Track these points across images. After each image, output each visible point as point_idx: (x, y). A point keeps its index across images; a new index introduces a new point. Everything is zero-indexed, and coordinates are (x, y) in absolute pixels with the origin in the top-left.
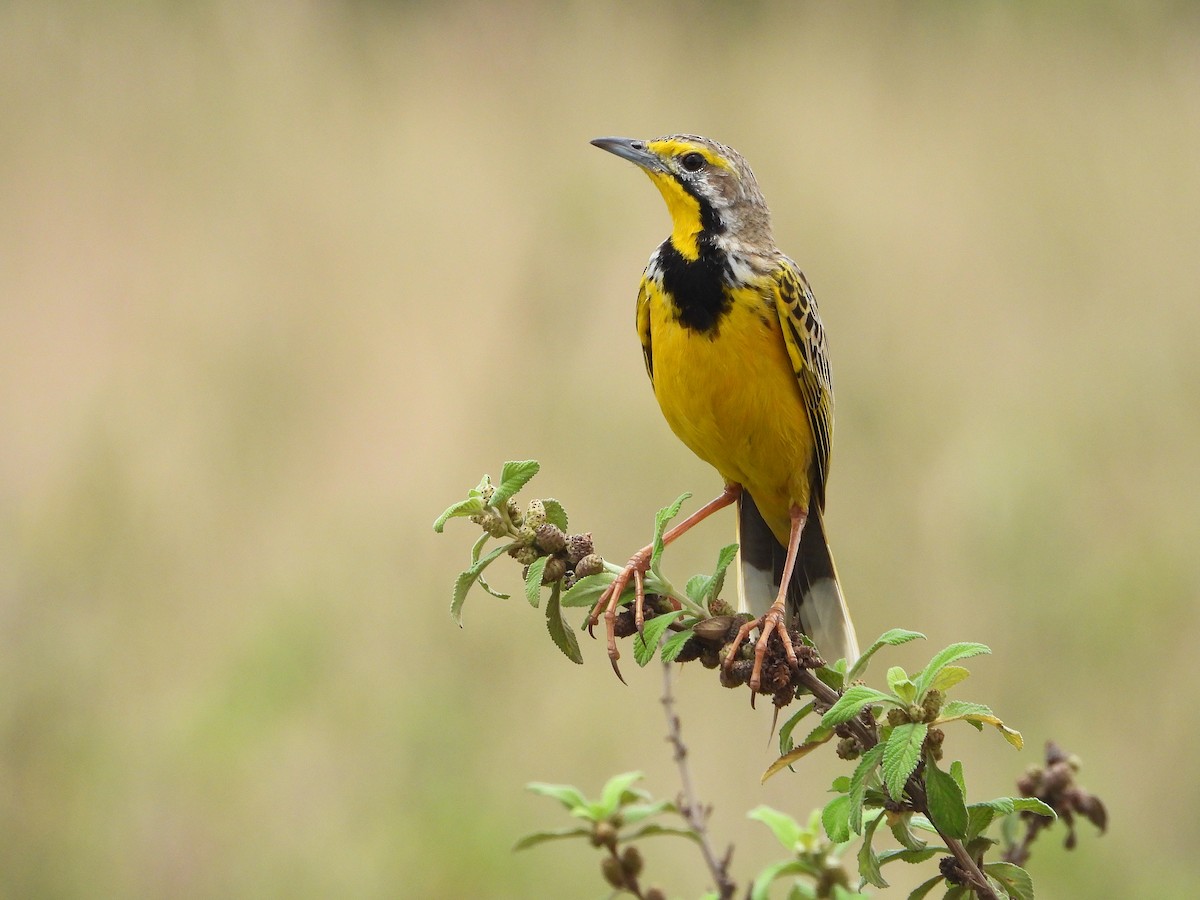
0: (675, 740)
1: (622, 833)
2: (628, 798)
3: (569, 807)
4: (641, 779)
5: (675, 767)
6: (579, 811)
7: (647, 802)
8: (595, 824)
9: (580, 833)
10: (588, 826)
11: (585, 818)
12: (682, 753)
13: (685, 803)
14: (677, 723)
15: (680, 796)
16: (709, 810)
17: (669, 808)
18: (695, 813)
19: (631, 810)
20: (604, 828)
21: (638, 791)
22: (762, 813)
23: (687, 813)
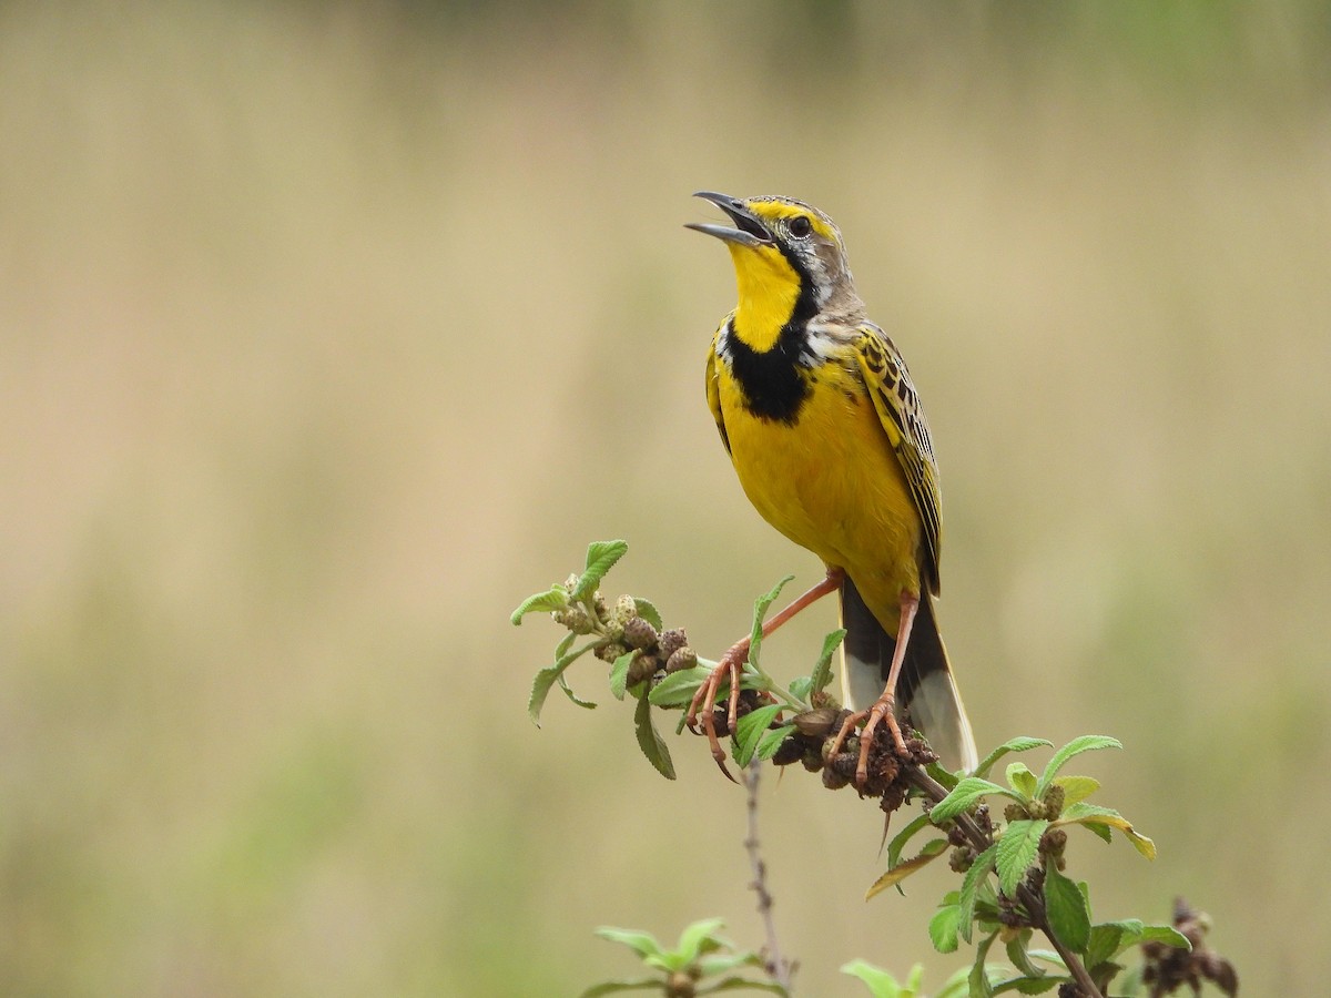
0: (759, 888)
1: (700, 985)
2: (709, 946)
3: (642, 954)
4: (723, 927)
5: (759, 917)
6: (653, 960)
7: (731, 952)
8: (671, 974)
9: (653, 984)
10: (662, 977)
11: (660, 968)
12: (766, 903)
13: (769, 957)
14: (762, 869)
15: (764, 949)
16: (795, 967)
17: (753, 960)
18: (780, 968)
19: (711, 961)
20: (681, 979)
21: (719, 939)
22: (857, 968)
23: (771, 969)
